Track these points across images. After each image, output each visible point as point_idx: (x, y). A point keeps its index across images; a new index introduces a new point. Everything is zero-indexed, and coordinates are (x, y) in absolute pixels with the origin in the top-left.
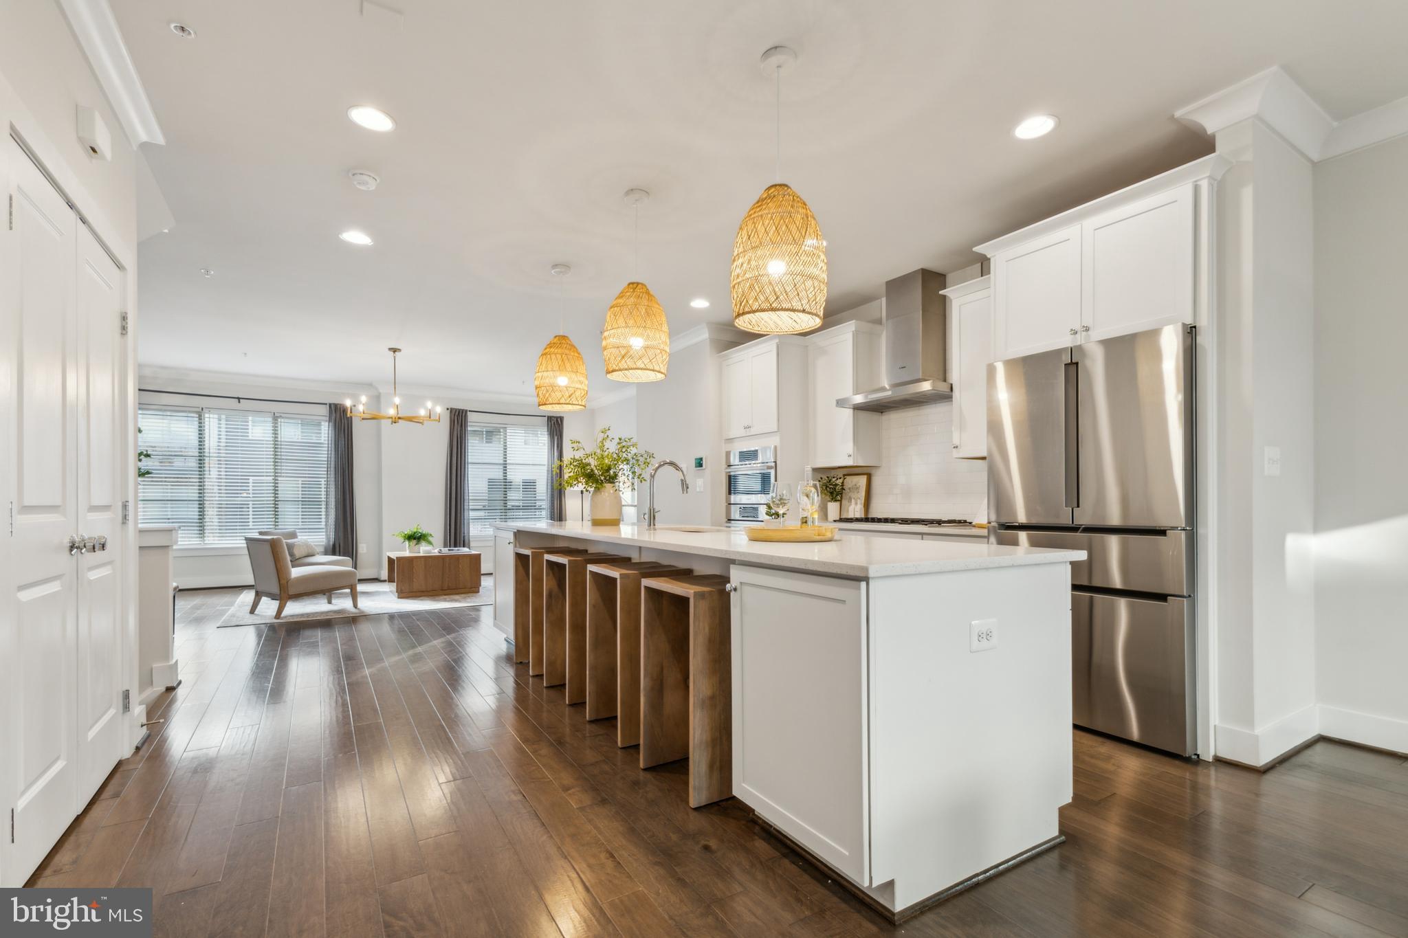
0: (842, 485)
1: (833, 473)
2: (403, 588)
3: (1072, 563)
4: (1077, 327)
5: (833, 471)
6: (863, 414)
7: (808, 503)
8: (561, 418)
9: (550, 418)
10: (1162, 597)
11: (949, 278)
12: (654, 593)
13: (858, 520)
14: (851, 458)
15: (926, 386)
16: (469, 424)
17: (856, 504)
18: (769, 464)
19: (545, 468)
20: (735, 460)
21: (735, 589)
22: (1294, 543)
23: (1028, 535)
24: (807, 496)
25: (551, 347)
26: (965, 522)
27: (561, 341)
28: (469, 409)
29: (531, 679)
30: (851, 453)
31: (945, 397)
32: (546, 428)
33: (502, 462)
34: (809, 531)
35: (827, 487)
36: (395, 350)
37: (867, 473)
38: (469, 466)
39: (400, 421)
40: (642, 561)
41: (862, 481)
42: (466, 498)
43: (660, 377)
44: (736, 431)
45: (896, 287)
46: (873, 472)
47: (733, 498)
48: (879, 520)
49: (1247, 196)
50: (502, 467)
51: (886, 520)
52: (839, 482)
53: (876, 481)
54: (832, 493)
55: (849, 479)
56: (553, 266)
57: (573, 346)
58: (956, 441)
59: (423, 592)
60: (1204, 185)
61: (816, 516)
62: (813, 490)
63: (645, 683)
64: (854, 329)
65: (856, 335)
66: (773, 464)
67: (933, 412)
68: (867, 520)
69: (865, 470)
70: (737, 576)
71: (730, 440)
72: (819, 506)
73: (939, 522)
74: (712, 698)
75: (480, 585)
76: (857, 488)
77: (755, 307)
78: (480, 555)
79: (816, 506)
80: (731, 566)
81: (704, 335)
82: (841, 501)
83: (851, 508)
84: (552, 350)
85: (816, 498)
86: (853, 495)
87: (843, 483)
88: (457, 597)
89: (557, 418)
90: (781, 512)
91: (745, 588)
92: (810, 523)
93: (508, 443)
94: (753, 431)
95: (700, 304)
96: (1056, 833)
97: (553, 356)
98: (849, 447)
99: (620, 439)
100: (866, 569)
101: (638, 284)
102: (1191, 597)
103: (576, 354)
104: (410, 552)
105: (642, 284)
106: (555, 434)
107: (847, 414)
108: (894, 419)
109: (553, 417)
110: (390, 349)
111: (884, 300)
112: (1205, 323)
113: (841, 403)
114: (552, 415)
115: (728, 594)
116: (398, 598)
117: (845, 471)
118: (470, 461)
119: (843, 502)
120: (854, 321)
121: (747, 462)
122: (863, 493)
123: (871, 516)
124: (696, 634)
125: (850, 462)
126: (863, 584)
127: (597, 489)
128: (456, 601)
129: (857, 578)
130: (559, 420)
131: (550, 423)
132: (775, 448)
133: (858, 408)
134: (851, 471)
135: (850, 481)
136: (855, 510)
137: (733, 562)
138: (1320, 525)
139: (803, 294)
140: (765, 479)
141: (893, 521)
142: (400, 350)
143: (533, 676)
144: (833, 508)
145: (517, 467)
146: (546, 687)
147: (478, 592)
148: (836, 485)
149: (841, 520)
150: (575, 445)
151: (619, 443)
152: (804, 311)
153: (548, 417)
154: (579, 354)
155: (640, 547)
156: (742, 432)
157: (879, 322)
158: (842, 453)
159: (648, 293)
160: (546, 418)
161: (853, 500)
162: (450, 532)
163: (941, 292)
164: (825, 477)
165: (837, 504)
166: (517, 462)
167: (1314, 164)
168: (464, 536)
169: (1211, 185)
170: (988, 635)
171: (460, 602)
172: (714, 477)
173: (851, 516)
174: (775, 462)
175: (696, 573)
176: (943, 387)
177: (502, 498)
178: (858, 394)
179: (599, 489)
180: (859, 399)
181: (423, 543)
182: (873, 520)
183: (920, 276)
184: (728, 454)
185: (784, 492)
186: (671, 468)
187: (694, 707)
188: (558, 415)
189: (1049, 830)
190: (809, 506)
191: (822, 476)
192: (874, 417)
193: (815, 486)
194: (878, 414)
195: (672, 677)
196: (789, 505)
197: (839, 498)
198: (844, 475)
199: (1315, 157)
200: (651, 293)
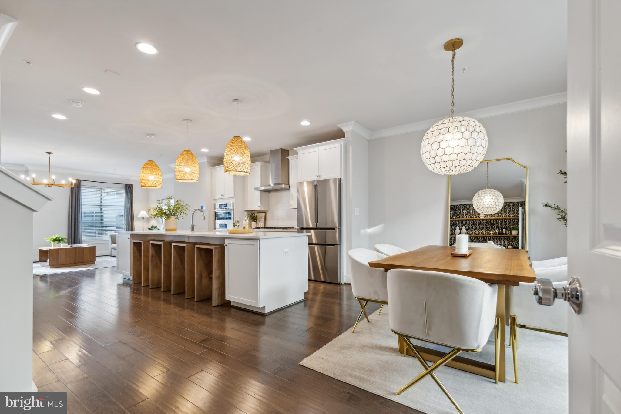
0: (257, 216)
1: (253, 212)
2: (53, 263)
3: (308, 236)
4: (318, 175)
5: (254, 211)
6: (263, 193)
7: (245, 222)
8: (132, 185)
9: (126, 185)
10: (334, 245)
11: (290, 152)
12: (199, 249)
13: (261, 228)
14: (260, 207)
15: (283, 186)
16: (82, 186)
17: (261, 222)
18: (231, 209)
19: (123, 207)
20: (217, 206)
21: (226, 245)
22: (362, 231)
23: (314, 231)
24: (245, 221)
25: (147, 165)
26: (294, 228)
27: (151, 162)
28: (82, 180)
29: (142, 288)
30: (259, 205)
31: (288, 189)
32: (124, 189)
33: (100, 204)
34: (246, 230)
35: (251, 217)
36: (49, 153)
37: (265, 212)
38: (82, 206)
39: (53, 186)
40: (189, 242)
41: (264, 214)
42: (81, 221)
43: (195, 181)
44: (218, 196)
45: (273, 152)
46: (267, 212)
47: (217, 221)
48: (268, 228)
49: (351, 148)
50: (100, 207)
51: (270, 228)
52: (256, 215)
53: (268, 215)
54: (253, 219)
55: (259, 214)
56: (148, 134)
57: (156, 165)
58: (291, 204)
59: (64, 265)
60: (342, 144)
61: (248, 226)
62: (247, 219)
63: (197, 276)
64: (260, 164)
65: (261, 166)
66: (232, 209)
67: (285, 193)
68: (264, 228)
69: (264, 211)
70: (227, 242)
71: (215, 200)
72: (249, 223)
73: (287, 228)
74: (219, 276)
75: (95, 261)
76: (261, 217)
77: (231, 170)
78: (95, 247)
79: (248, 223)
80: (225, 239)
81: (205, 160)
82: (256, 222)
83: (260, 224)
84: (148, 166)
85: (248, 221)
86: (260, 220)
87: (257, 215)
88: (84, 266)
89: (130, 185)
90: (238, 225)
91: (230, 245)
92: (246, 228)
93: (103, 196)
94: (225, 197)
95: (205, 150)
96: (304, 298)
97: (149, 169)
98: (259, 204)
99: (177, 200)
100: (259, 237)
101: (188, 150)
102: (340, 244)
103: (158, 168)
104: (54, 247)
105: (190, 151)
106: (129, 191)
107: (258, 193)
108: (273, 194)
109: (128, 184)
110: (47, 152)
111: (270, 155)
112: (342, 178)
113: (256, 189)
114: (127, 184)
115: (224, 247)
116: (50, 268)
117: (258, 212)
118: (82, 204)
119: (257, 222)
120: (260, 162)
121: (223, 208)
122: (263, 219)
123: (266, 227)
124: (214, 258)
125: (259, 209)
126: (258, 241)
127: (168, 218)
128: (85, 267)
129: (257, 239)
130: (131, 186)
131: (126, 187)
132: (233, 203)
133: (261, 191)
134: (260, 212)
135: (259, 215)
136: (261, 224)
137: (226, 238)
138: (370, 226)
139: (244, 167)
140: (229, 213)
141: (272, 228)
142: (52, 153)
143: (143, 286)
144: (253, 224)
145: (108, 207)
146: (151, 289)
147: (94, 263)
148: (255, 216)
149: (256, 228)
150: (158, 202)
151: (177, 202)
152: (245, 172)
153: (125, 184)
154: (159, 168)
155: (189, 236)
156: (220, 197)
157: (268, 162)
158: (256, 205)
159: (192, 154)
160: (124, 185)
161: (260, 222)
162: (71, 238)
163: (286, 157)
164: (251, 213)
165: (255, 222)
166: (108, 205)
167: (369, 140)
168: (79, 239)
169: (343, 144)
170: (287, 252)
171: (87, 267)
172: (208, 213)
173: (259, 226)
174: (233, 208)
175: (210, 244)
176: (287, 187)
177: (100, 221)
178: (262, 186)
179: (169, 218)
180: (263, 188)
181: (62, 242)
182: (266, 228)
183: (281, 151)
184: (215, 205)
185: (239, 219)
186: (199, 212)
187: (214, 280)
188: (130, 184)
189: (302, 297)
190: (246, 223)
191: (250, 213)
192: (267, 194)
193: (247, 218)
194: (268, 193)
195: (205, 274)
196: (240, 223)
197: (255, 221)
198: (257, 213)
199: (368, 139)
200: (193, 154)
